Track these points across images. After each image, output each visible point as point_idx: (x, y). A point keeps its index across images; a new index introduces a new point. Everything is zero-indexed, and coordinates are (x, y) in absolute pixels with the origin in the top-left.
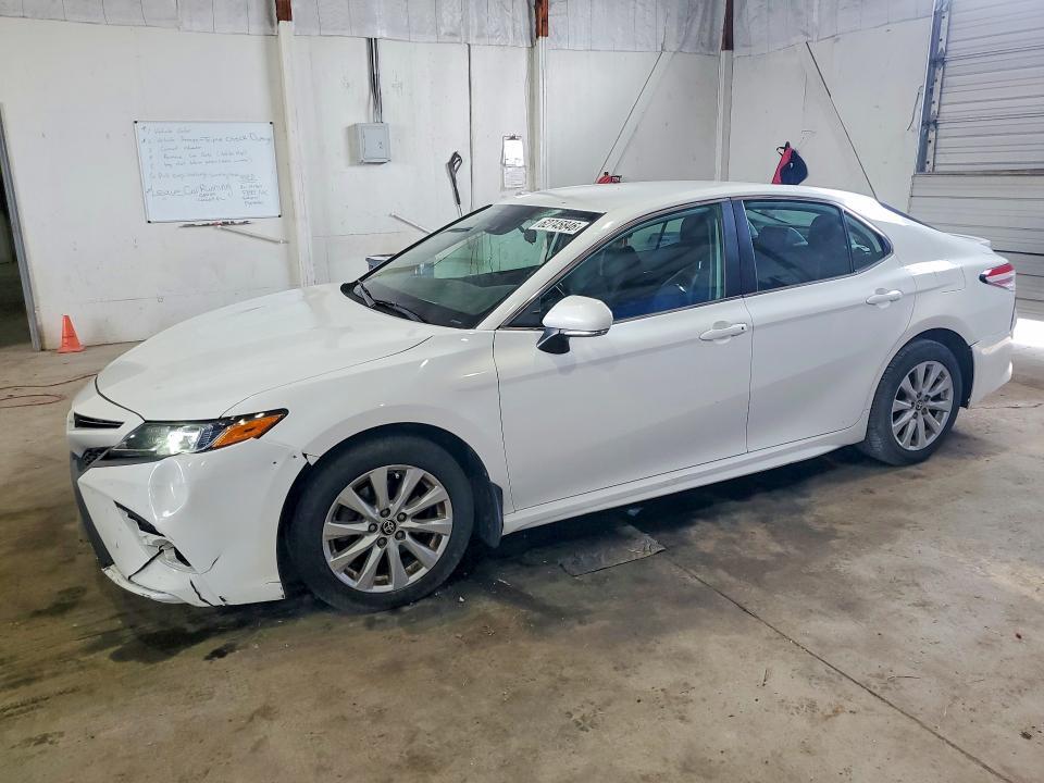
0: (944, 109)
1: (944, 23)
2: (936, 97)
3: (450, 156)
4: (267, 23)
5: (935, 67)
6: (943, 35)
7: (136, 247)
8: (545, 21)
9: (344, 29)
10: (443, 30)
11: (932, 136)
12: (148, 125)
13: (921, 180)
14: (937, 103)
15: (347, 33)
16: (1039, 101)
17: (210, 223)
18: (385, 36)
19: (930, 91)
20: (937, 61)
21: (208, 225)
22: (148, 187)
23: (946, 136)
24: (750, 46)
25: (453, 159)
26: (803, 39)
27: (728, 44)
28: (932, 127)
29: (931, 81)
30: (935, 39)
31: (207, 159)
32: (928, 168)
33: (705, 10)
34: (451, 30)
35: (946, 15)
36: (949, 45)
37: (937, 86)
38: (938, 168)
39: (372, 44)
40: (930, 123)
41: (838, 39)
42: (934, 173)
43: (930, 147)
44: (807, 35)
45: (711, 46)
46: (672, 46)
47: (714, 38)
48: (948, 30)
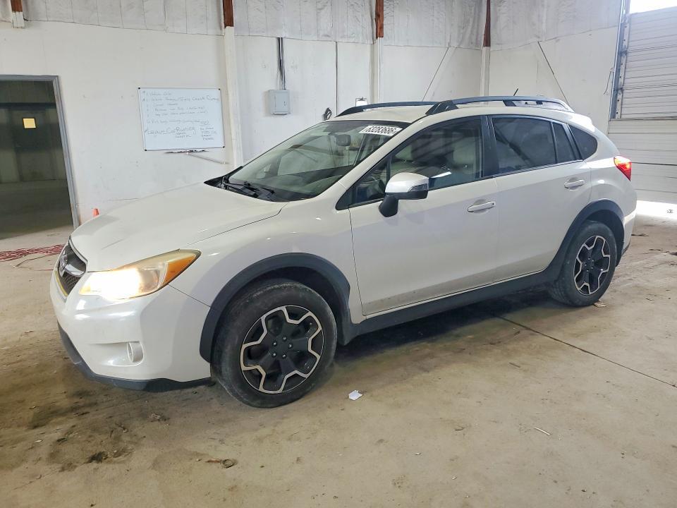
0: (626, 81)
1: (627, 30)
2: (622, 74)
3: (325, 110)
4: (218, 28)
5: (621, 56)
6: (626, 37)
7: (137, 166)
8: (382, 28)
9: (263, 32)
10: (321, 33)
11: (619, 97)
12: (146, 90)
13: (613, 123)
14: (622, 78)
15: (264, 34)
16: (674, 77)
17: (183, 151)
18: (287, 36)
19: (618, 70)
20: (622, 53)
21: (181, 152)
22: (145, 128)
23: (628, 98)
24: (502, 44)
25: (326, 112)
26: (536, 40)
27: (487, 43)
28: (620, 91)
29: (619, 65)
30: (621, 40)
31: (181, 111)
32: (617, 116)
33: (474, 22)
34: (326, 33)
35: (628, 26)
36: (630, 43)
37: (623, 67)
38: (623, 116)
39: (280, 40)
40: (618, 89)
41: (559, 40)
42: (621, 119)
43: (619, 104)
44: (539, 37)
45: (477, 44)
46: (455, 44)
47: (479, 39)
48: (629, 35)
